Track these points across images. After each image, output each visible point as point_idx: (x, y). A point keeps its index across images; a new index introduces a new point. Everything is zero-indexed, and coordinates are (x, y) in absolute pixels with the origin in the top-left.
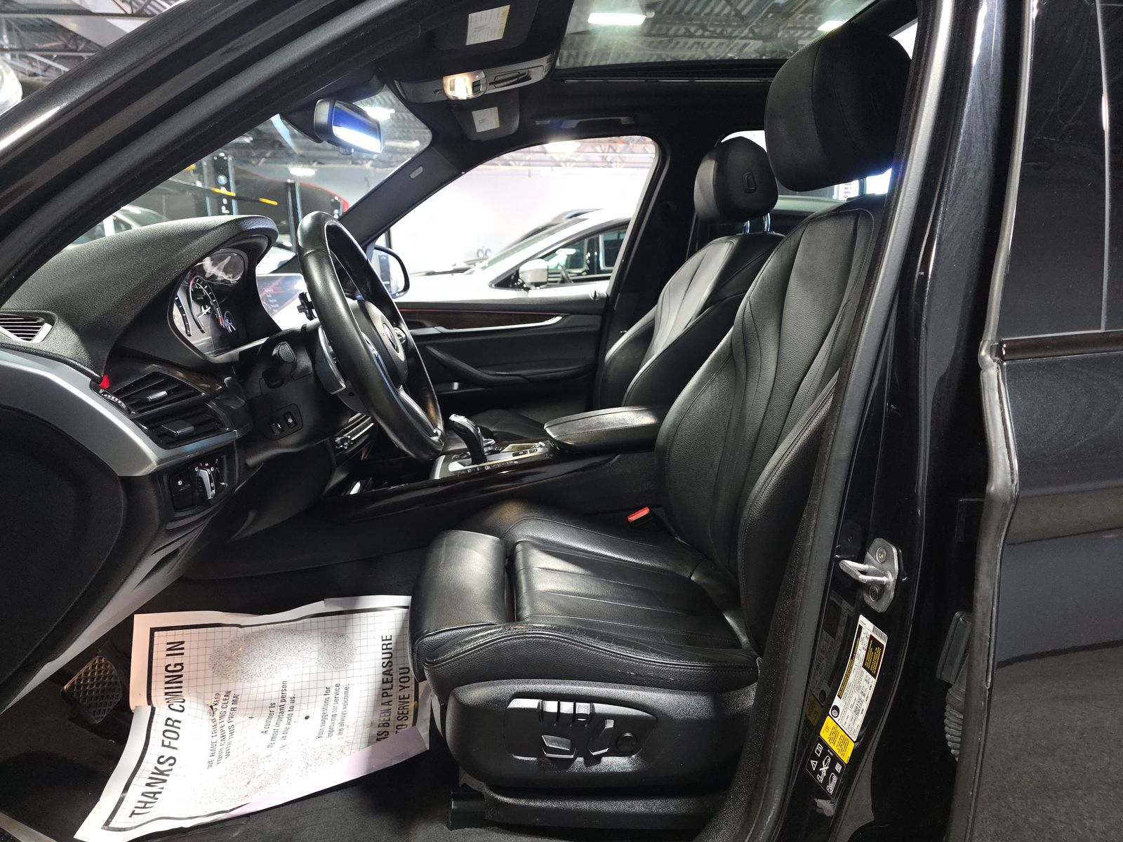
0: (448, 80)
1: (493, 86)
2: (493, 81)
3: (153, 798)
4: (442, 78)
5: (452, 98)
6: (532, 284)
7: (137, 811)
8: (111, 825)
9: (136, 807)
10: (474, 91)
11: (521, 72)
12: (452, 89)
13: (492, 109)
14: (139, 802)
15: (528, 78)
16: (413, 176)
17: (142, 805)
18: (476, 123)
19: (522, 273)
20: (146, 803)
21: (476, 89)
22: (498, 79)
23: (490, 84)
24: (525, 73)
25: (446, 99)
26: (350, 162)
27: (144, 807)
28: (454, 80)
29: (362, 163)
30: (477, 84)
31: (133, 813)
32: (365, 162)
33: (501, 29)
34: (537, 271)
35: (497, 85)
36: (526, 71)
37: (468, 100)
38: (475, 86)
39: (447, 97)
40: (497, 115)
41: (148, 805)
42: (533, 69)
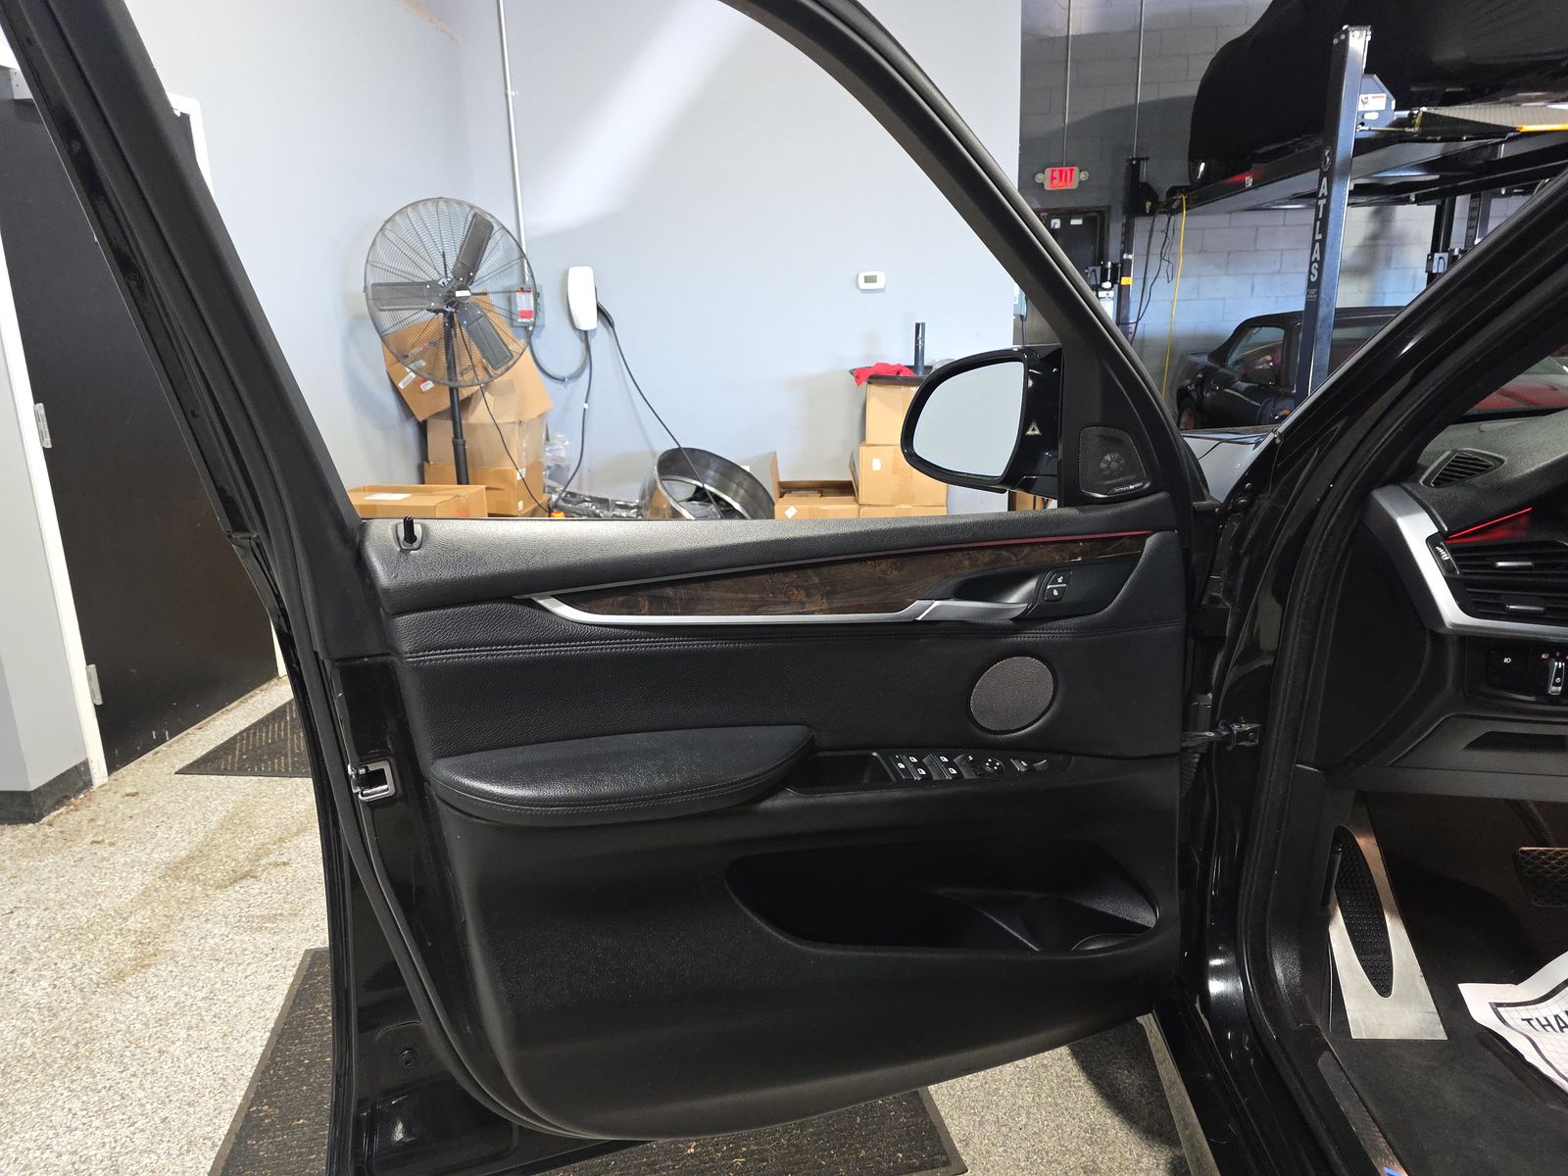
3: (1561, 1028)
7: (1534, 1023)
8: (1500, 1009)
9: (1537, 1019)
14: (1546, 1018)
17: (1544, 1022)
20: (1550, 1025)
27: (1543, 1026)
31: (1528, 1020)
41: (1548, 1028)
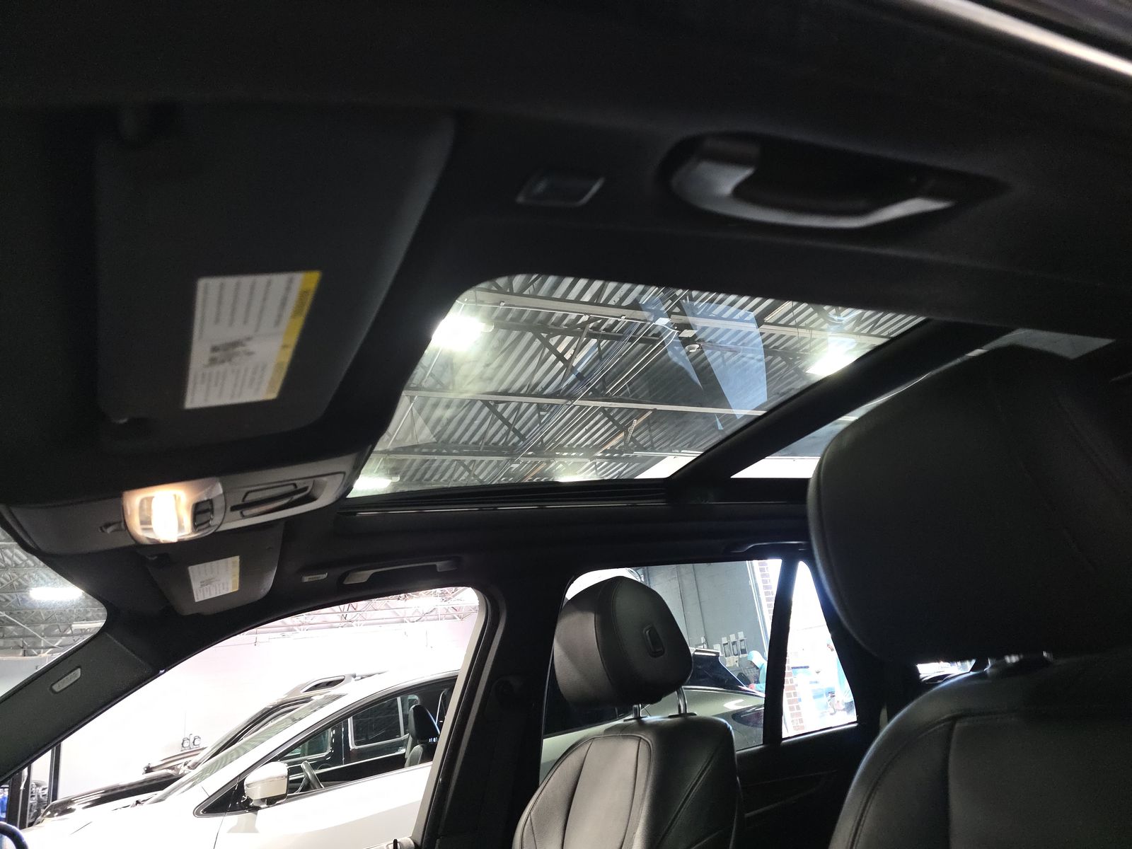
0: (135, 501)
1: (238, 513)
2: (240, 502)
4: (120, 496)
5: (148, 542)
6: (263, 800)
10: (196, 525)
11: (300, 485)
12: (146, 522)
13: (230, 560)
15: (310, 498)
16: (57, 688)
18: (196, 586)
19: (248, 785)
21: (203, 518)
22: (251, 498)
23: (234, 508)
24: (305, 489)
25: (132, 543)
26: (21, 652)
28: (150, 500)
29: (39, 653)
30: (204, 507)
32: (42, 651)
33: (279, 365)
34: (271, 780)
35: (247, 512)
36: (309, 484)
37: (181, 544)
38: (200, 512)
39: (132, 537)
40: (237, 570)
42: (325, 479)
